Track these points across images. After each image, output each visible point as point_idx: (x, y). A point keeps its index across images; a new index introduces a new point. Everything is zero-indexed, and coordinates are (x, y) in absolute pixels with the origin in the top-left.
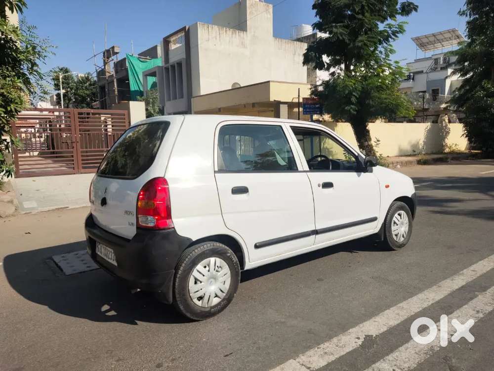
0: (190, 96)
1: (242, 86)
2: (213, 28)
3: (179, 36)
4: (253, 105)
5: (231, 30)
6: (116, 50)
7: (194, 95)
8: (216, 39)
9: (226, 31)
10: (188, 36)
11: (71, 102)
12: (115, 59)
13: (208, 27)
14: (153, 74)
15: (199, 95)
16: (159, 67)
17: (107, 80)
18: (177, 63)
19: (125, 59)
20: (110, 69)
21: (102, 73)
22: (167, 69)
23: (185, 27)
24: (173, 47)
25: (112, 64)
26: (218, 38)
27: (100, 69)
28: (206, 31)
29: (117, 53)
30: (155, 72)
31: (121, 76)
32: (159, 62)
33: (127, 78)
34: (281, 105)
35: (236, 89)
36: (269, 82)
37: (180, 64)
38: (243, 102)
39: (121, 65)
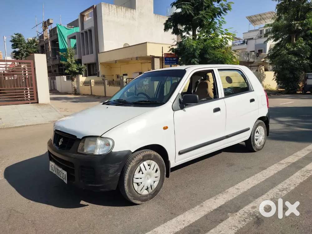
0: (98, 51)
1: (130, 45)
2: (112, 6)
3: (90, 11)
4: (137, 58)
5: (125, 8)
6: (51, 22)
7: (100, 52)
8: (114, 14)
9: (121, 9)
10: (96, 12)
11: (23, 57)
12: (50, 28)
13: (109, 6)
14: (74, 37)
15: (104, 51)
16: (77, 33)
17: (45, 42)
18: (89, 30)
19: (56, 28)
20: (47, 34)
21: (42, 37)
22: (82, 34)
23: (94, 5)
24: (86, 19)
25: (48, 31)
26: (116, 14)
27: (40, 35)
28: (108, 8)
29: (51, 24)
30: (75, 36)
31: (53, 38)
32: (78, 30)
33: (57, 40)
34: (155, 59)
35: (126, 47)
36: (146, 43)
37: (90, 31)
38: (130, 56)
39: (53, 32)
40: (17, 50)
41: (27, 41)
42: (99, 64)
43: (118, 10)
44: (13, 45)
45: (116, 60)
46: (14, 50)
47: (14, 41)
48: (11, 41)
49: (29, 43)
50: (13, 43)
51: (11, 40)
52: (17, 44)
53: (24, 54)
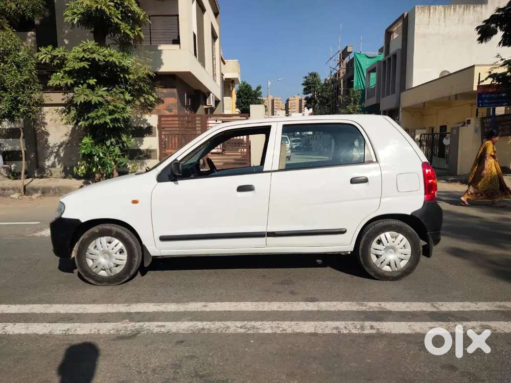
0: (403, 88)
2: (436, 9)
3: (398, 25)
5: (463, 6)
6: (349, 50)
7: (407, 87)
8: (439, 21)
9: (455, 9)
10: (406, 23)
12: (347, 60)
13: (430, 9)
14: (375, 70)
15: (411, 87)
16: (379, 62)
18: (393, 55)
19: (353, 58)
20: (343, 72)
22: (384, 62)
23: (404, 14)
24: (395, 36)
25: (344, 65)
26: (442, 19)
28: (427, 14)
29: (350, 52)
30: (376, 68)
31: (349, 76)
33: (352, 78)
35: (444, 77)
36: (473, 66)
37: (395, 56)
38: (446, 94)
39: (350, 65)
40: (310, 95)
41: (323, 82)
42: (401, 109)
43: (447, 12)
44: (305, 90)
45: (424, 101)
46: (306, 96)
47: (306, 83)
48: (303, 84)
49: (326, 84)
50: (305, 87)
51: (303, 82)
52: (310, 88)
53: (318, 101)
